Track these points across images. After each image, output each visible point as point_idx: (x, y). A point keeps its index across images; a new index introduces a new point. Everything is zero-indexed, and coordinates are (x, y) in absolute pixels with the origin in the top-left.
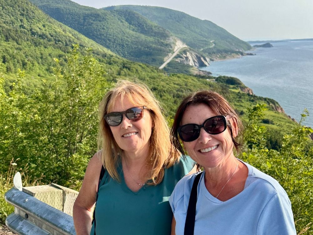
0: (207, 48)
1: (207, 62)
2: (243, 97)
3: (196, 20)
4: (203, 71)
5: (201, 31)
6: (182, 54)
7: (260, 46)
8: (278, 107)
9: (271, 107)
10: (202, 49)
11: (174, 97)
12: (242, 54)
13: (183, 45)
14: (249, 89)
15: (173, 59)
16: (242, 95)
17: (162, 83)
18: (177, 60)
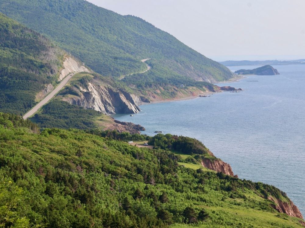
0: (134, 75)
1: (133, 103)
2: (206, 180)
3: (108, 14)
4: (123, 123)
5: (120, 39)
6: (77, 85)
7: (251, 72)
8: (285, 203)
9: (268, 203)
10: (122, 77)
11: (47, 180)
12: (211, 88)
13: (79, 67)
14: (224, 164)
15: (57, 98)
16: (205, 176)
17: (23, 150)
18: (64, 100)
